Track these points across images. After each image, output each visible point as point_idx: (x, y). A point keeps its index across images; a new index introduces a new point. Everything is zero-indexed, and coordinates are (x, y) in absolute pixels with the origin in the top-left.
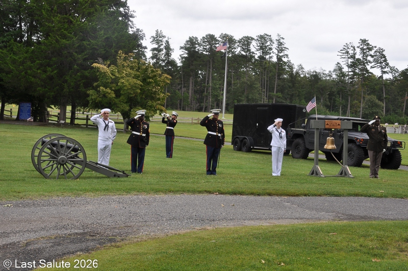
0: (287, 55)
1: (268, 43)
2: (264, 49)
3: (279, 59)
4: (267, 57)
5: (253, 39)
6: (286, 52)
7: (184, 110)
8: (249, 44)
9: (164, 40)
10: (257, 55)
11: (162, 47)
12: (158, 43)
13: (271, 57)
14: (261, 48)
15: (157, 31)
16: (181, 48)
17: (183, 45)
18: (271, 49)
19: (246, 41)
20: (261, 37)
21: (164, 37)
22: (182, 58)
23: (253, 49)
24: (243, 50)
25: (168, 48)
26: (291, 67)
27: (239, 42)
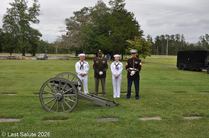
0: (184, 40)
1: (179, 36)
2: (178, 38)
3: (182, 40)
4: (179, 40)
5: (174, 35)
6: (184, 39)
7: (156, 55)
8: (173, 37)
9: (150, 37)
10: (176, 40)
11: (150, 39)
12: (148, 38)
13: (180, 40)
14: (177, 38)
15: (148, 35)
16: (155, 39)
17: (155, 38)
18: (180, 38)
19: (173, 36)
20: (177, 35)
21: (150, 36)
22: (155, 41)
23: (174, 38)
24: (172, 38)
25: (151, 39)
26: (185, 43)
27: (171, 36)
